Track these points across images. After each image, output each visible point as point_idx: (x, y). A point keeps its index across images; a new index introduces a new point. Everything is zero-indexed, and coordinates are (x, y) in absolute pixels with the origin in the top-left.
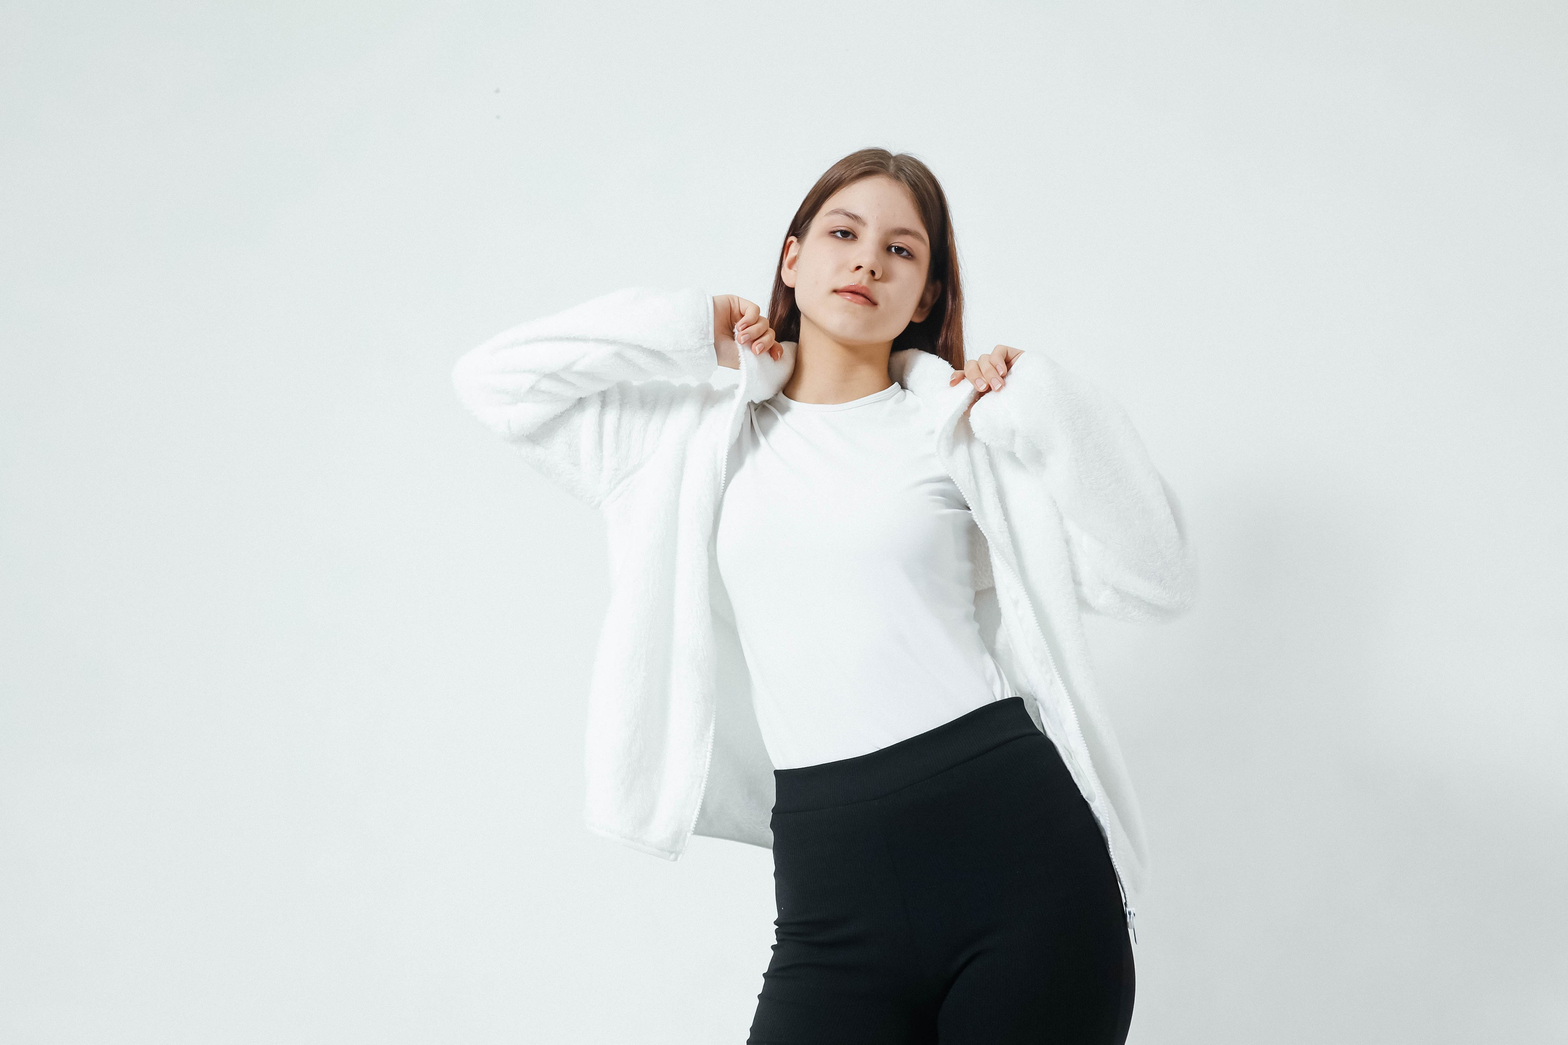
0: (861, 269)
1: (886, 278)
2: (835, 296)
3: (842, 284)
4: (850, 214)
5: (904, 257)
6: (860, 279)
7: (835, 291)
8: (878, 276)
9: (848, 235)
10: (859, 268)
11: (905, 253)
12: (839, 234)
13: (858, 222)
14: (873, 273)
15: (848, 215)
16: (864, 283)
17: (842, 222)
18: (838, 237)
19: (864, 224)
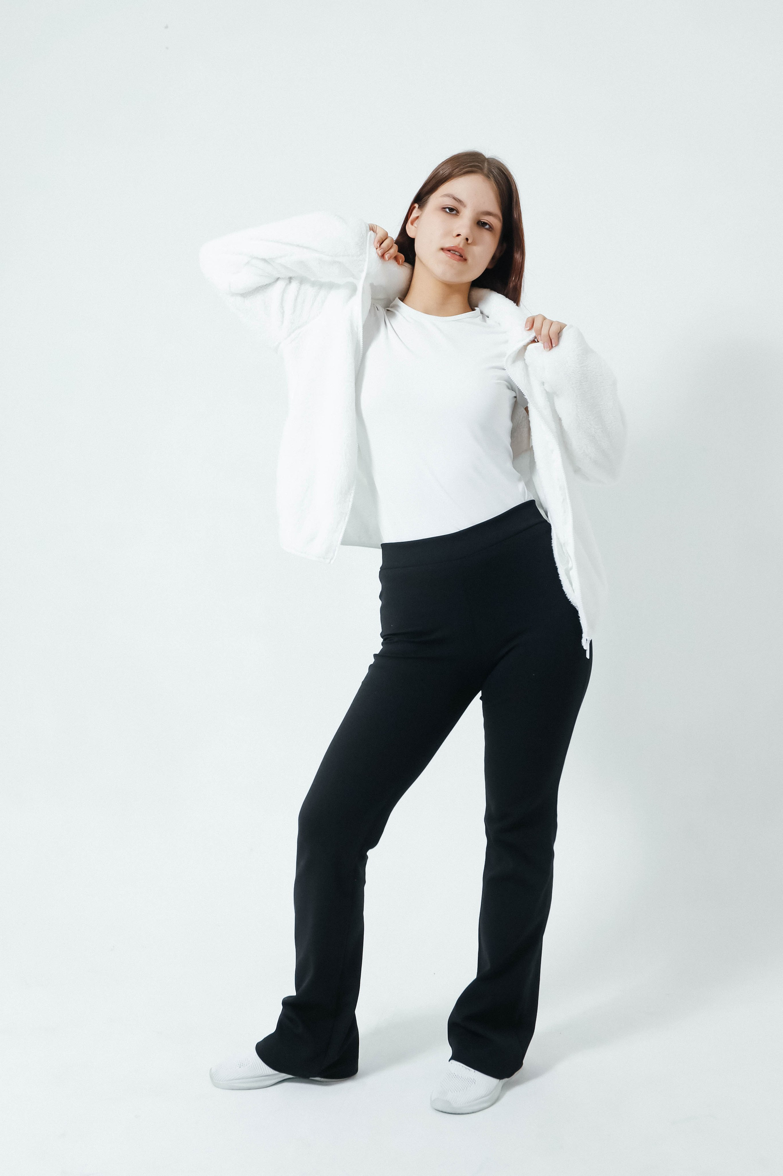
0: (460, 236)
1: (474, 243)
2: (442, 252)
3: (447, 245)
4: (456, 198)
5: (487, 229)
6: (458, 242)
7: (442, 249)
8: (469, 242)
9: (453, 211)
10: (458, 235)
11: (487, 227)
12: (447, 210)
13: (461, 204)
14: (467, 239)
15: (455, 199)
16: (461, 246)
17: (450, 203)
18: (447, 212)
19: (465, 206)
